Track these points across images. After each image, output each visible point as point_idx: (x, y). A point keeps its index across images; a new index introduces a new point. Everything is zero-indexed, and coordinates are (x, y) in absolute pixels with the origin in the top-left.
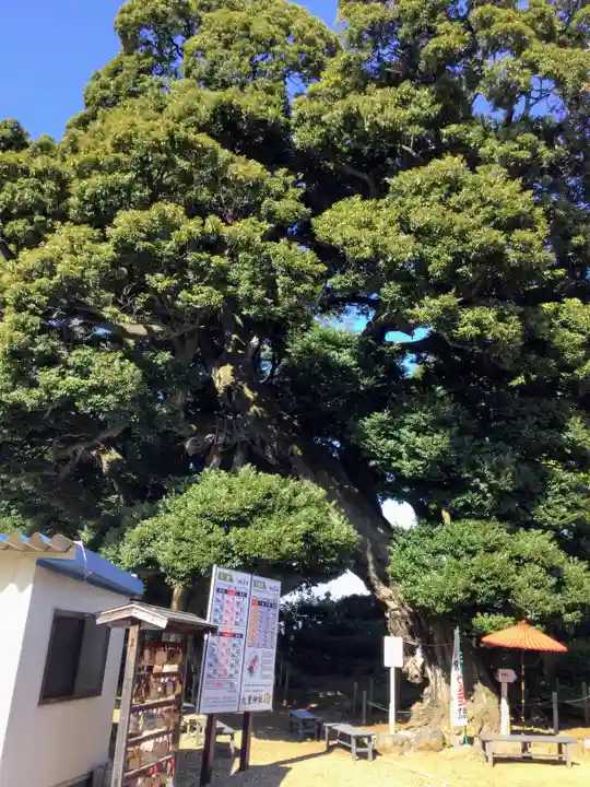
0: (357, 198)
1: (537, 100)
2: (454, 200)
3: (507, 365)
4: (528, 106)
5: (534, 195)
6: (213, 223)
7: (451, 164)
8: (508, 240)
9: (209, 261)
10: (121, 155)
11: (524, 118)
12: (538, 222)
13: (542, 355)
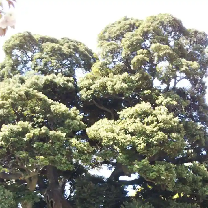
0: (106, 119)
1: (179, 81)
2: (146, 120)
3: (170, 189)
4: (175, 83)
5: (179, 119)
6: (44, 129)
7: (145, 106)
8: (169, 137)
9: (43, 146)
10: (5, 102)
11: (174, 88)
12: (181, 130)
13: (185, 185)
